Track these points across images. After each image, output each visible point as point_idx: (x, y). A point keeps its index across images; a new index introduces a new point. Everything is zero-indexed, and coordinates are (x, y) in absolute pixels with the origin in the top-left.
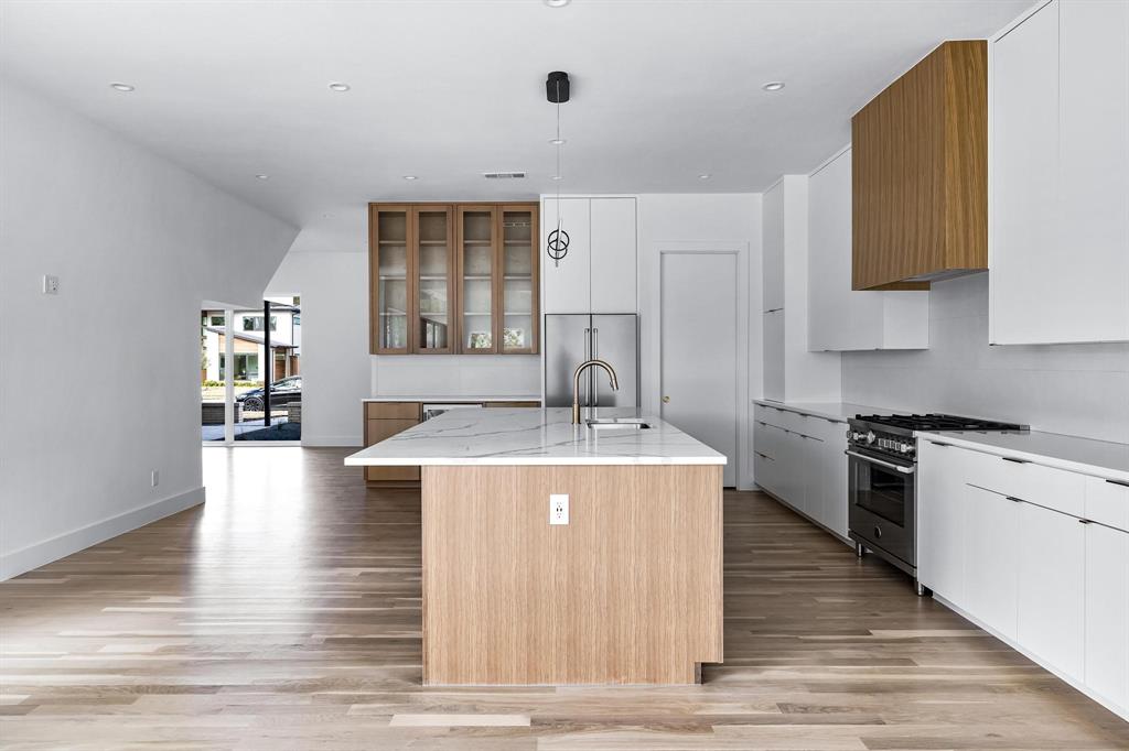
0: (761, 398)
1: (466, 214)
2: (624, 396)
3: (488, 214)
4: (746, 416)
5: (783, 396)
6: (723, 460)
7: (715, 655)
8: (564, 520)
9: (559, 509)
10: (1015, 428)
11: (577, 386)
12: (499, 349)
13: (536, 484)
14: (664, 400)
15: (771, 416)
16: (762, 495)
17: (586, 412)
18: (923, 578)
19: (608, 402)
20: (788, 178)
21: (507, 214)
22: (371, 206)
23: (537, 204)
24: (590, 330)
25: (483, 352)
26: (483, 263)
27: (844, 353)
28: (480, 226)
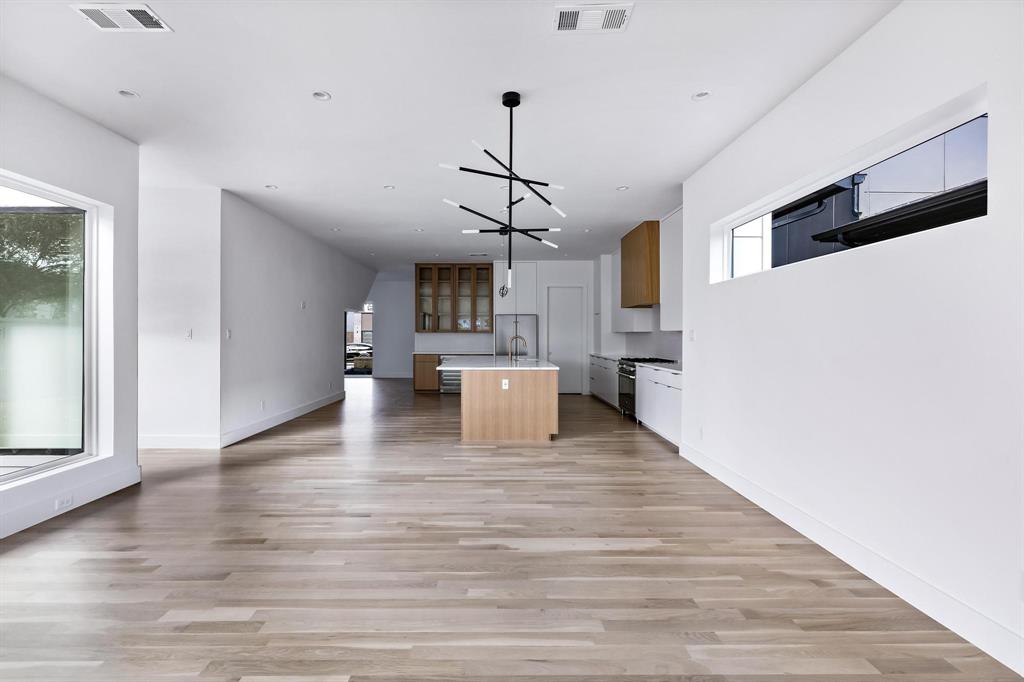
0: (593, 353)
1: (460, 269)
2: (530, 349)
3: (469, 269)
4: (586, 361)
5: (600, 351)
6: (558, 368)
7: (555, 431)
8: (507, 387)
9: (505, 384)
10: (672, 362)
11: (510, 347)
12: (474, 330)
13: (498, 376)
14: (549, 354)
15: (596, 361)
16: (594, 398)
17: (514, 357)
18: (639, 417)
19: (524, 354)
20: (603, 256)
21: (478, 269)
22: (416, 265)
23: (492, 264)
24: (516, 322)
25: (466, 331)
26: (466, 290)
27: (627, 333)
28: (466, 274)
